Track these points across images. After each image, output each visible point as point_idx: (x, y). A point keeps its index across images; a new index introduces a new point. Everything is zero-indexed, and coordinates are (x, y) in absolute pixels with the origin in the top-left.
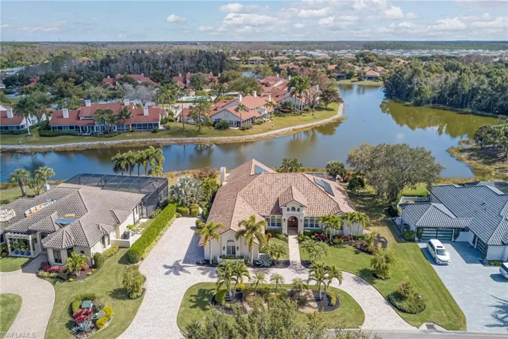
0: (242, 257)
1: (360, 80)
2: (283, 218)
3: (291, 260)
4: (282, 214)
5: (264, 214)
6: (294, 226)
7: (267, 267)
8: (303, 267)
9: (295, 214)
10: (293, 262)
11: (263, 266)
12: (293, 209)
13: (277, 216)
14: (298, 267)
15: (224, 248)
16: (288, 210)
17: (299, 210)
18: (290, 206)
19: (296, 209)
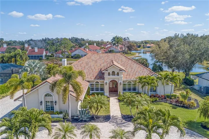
0: (61, 113)
1: (144, 48)
2: (105, 82)
3: (111, 115)
4: (104, 79)
5: (89, 80)
6: (115, 91)
7: (85, 121)
8: (124, 121)
9: (115, 77)
10: (113, 117)
11: (82, 121)
12: (113, 73)
13: (100, 81)
14: (119, 122)
15: (41, 102)
16: (109, 74)
17: (118, 74)
18: (110, 71)
19: (116, 73)
